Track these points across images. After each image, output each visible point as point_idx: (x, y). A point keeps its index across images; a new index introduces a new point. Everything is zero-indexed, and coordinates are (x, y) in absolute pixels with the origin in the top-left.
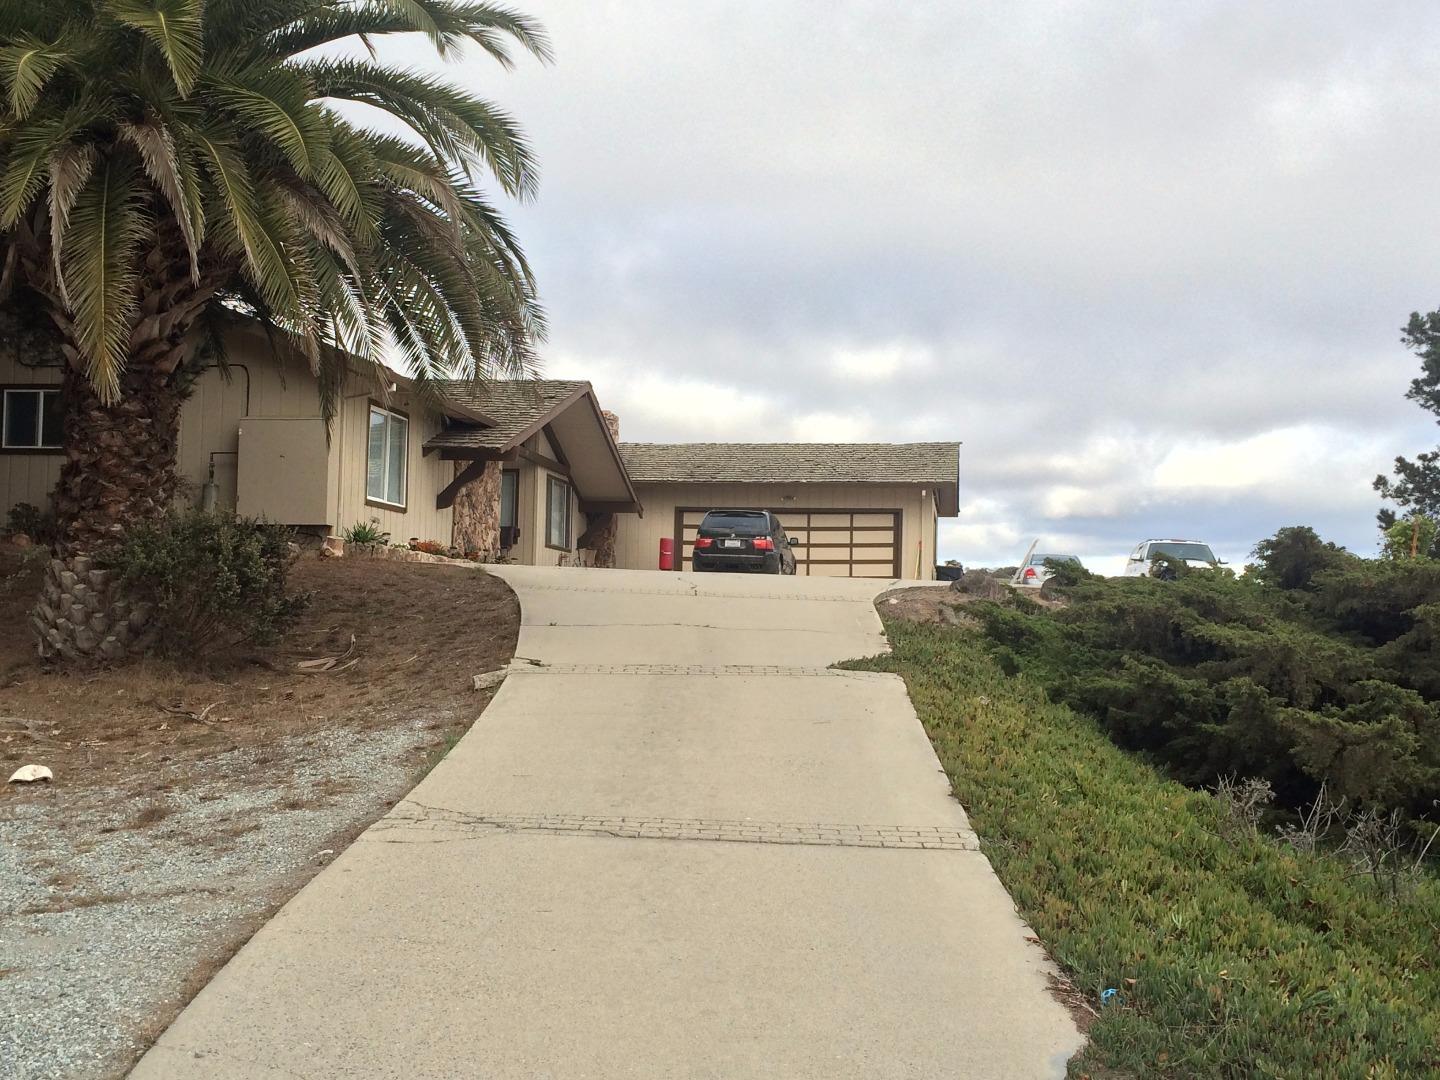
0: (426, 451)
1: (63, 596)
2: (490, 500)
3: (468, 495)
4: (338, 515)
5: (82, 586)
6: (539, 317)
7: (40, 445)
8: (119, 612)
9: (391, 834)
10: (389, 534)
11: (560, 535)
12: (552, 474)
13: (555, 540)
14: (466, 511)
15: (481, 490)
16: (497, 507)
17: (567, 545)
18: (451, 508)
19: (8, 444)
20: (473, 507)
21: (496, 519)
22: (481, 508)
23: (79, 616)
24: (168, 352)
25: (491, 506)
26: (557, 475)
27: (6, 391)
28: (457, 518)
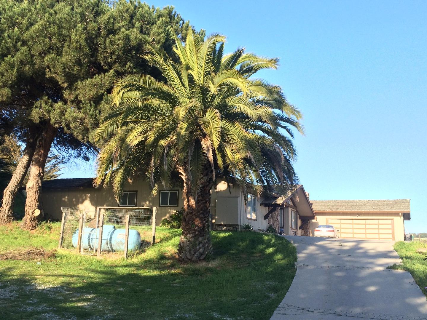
0: (261, 204)
1: (184, 245)
2: (277, 217)
3: (272, 216)
4: (241, 222)
5: (189, 243)
6: (298, 180)
7: (169, 205)
8: (197, 249)
9: (281, 312)
10: (253, 227)
11: (295, 226)
12: (292, 209)
13: (293, 227)
14: (271, 220)
15: (275, 214)
16: (279, 219)
17: (297, 229)
18: (267, 220)
19: (161, 205)
20: (273, 219)
21: (278, 222)
22: (275, 219)
23: (188, 250)
24: (208, 185)
25: (277, 218)
26: (293, 209)
27: (161, 192)
28: (269, 222)
